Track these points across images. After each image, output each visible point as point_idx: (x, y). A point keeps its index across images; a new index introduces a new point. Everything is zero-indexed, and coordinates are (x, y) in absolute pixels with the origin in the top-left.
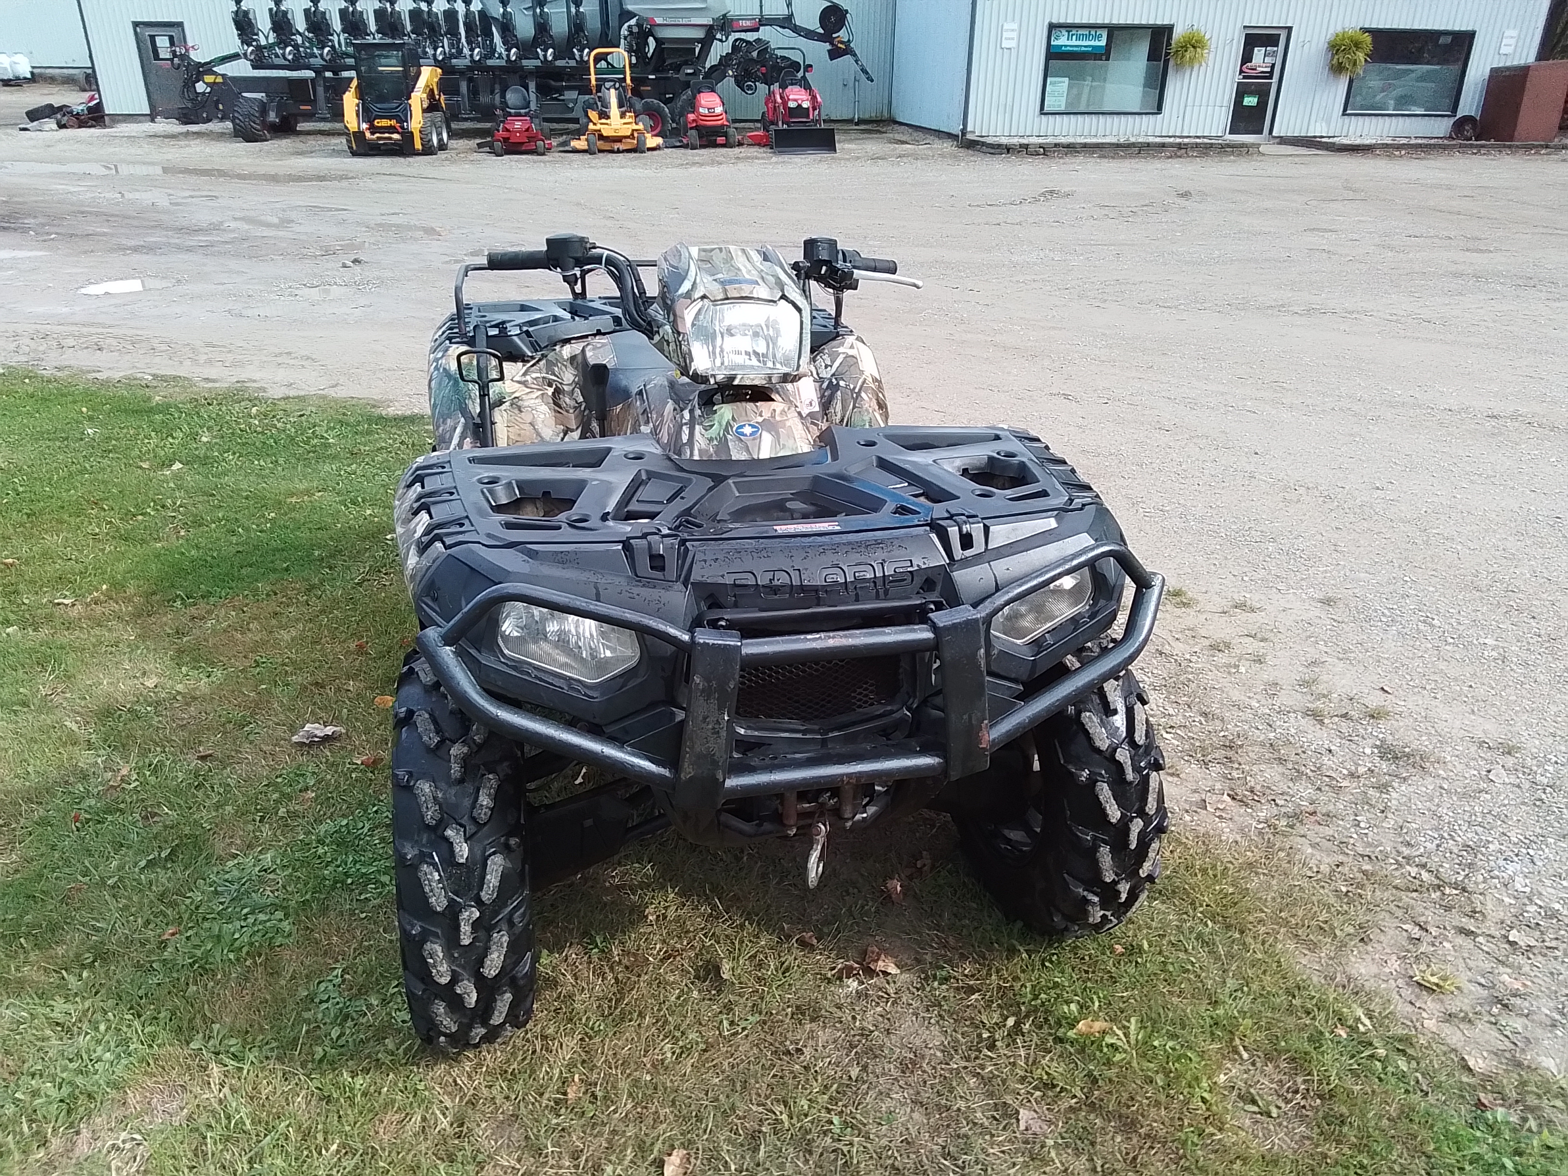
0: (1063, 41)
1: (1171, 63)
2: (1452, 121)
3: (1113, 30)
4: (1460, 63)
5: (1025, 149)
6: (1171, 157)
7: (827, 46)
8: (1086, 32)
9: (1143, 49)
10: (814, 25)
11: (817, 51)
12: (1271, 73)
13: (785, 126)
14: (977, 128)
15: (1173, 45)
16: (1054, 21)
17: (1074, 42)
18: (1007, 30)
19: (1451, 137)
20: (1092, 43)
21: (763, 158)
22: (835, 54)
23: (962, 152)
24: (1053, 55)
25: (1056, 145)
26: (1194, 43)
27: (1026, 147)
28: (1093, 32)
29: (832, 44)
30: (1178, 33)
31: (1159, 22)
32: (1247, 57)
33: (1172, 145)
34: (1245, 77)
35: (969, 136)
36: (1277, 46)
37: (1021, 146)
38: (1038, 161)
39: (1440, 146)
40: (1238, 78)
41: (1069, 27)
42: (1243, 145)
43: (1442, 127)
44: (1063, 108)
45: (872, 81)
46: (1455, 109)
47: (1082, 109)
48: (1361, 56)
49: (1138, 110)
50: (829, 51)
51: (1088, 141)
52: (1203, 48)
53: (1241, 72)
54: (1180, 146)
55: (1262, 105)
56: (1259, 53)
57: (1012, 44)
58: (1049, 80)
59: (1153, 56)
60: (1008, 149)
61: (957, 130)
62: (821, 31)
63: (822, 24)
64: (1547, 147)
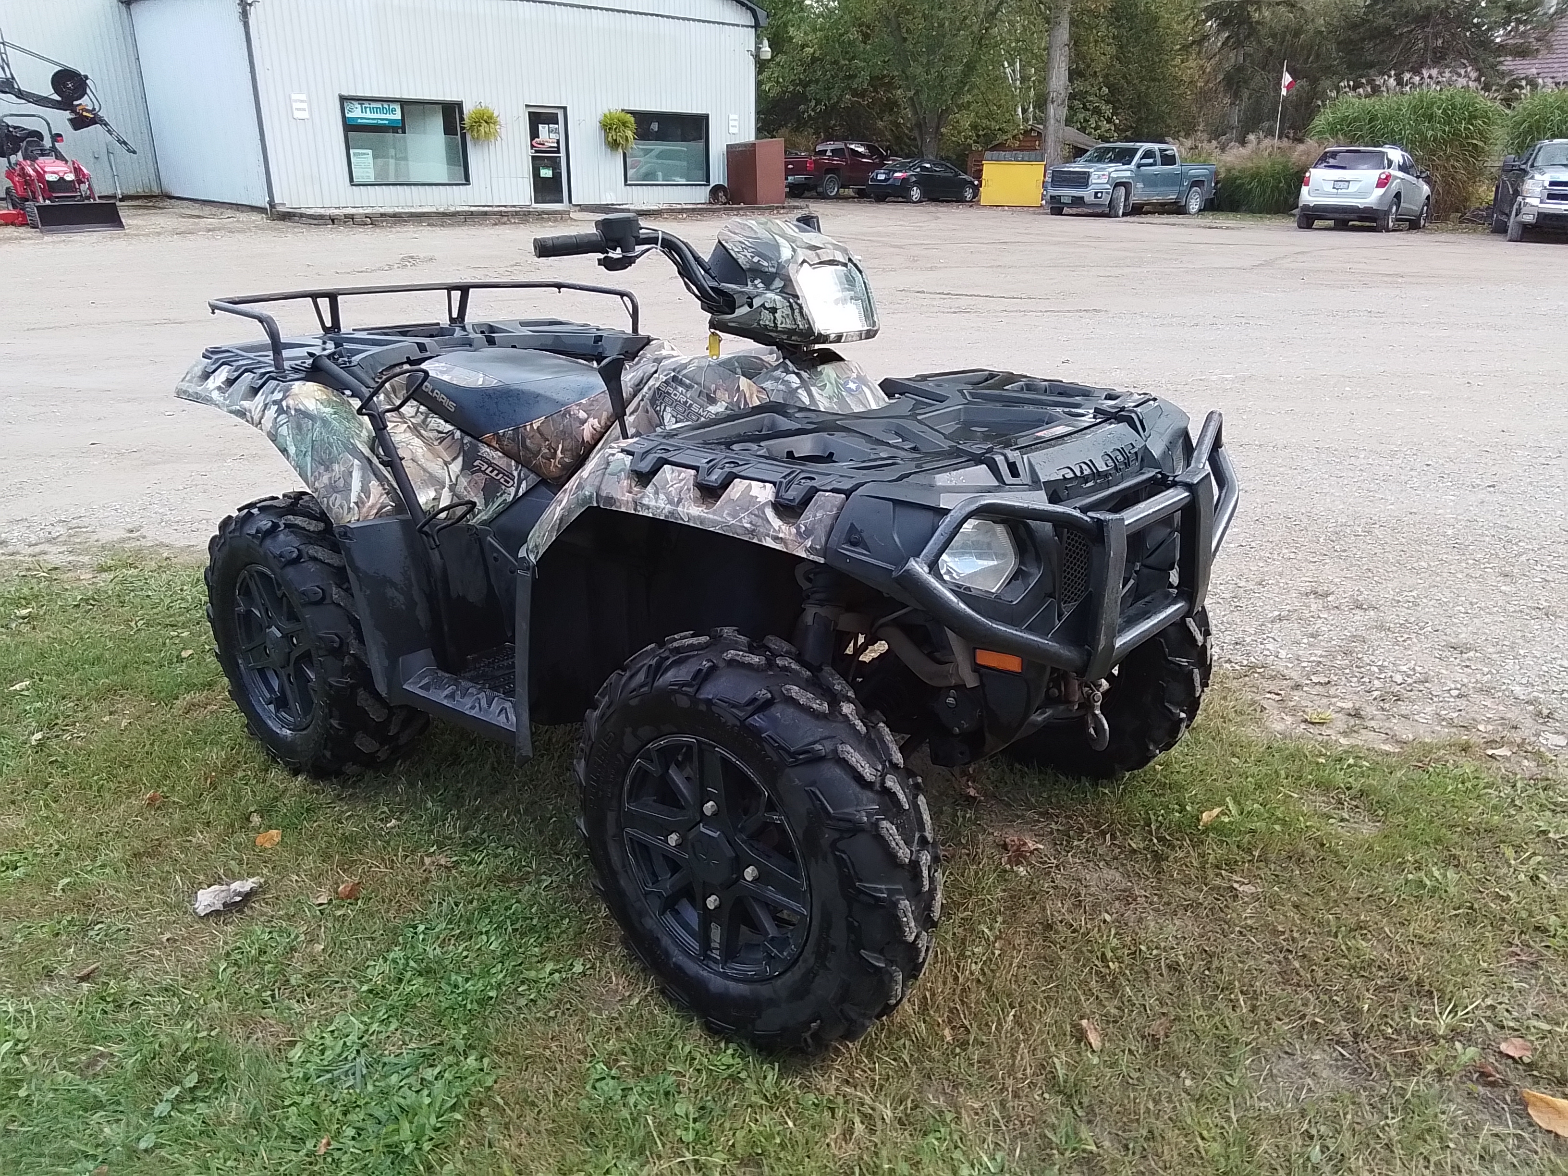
0: (356, 113)
1: (468, 137)
2: (709, 188)
3: (404, 104)
4: (704, 140)
5: (350, 220)
6: (496, 224)
7: (67, 114)
8: (379, 105)
9: (437, 123)
10: (47, 90)
11: (60, 119)
12: (558, 147)
13: (48, 202)
14: (285, 199)
15: (467, 121)
16: (345, 93)
17: (369, 115)
18: (296, 101)
19: (710, 203)
20: (388, 116)
21: (30, 238)
22: (80, 122)
23: (280, 224)
24: (350, 127)
25: (382, 215)
26: (485, 119)
27: (352, 217)
28: (386, 106)
29: (73, 111)
30: (467, 109)
31: (448, 98)
32: (534, 134)
33: (495, 213)
34: (536, 152)
35: (281, 209)
36: (557, 123)
37: (346, 216)
38: (369, 229)
39: (706, 210)
40: (531, 153)
41: (361, 100)
42: (556, 212)
43: (701, 195)
44: (372, 180)
45: (134, 152)
46: (708, 180)
47: (392, 180)
48: (630, 134)
49: (447, 182)
50: (70, 120)
51: (413, 210)
52: (494, 123)
53: (532, 146)
54: (501, 214)
55: (557, 177)
56: (543, 129)
57: (305, 115)
58: (352, 151)
59: (449, 129)
60: (333, 220)
61: (264, 202)
62: (56, 97)
63: (57, 91)
64: (784, 208)
